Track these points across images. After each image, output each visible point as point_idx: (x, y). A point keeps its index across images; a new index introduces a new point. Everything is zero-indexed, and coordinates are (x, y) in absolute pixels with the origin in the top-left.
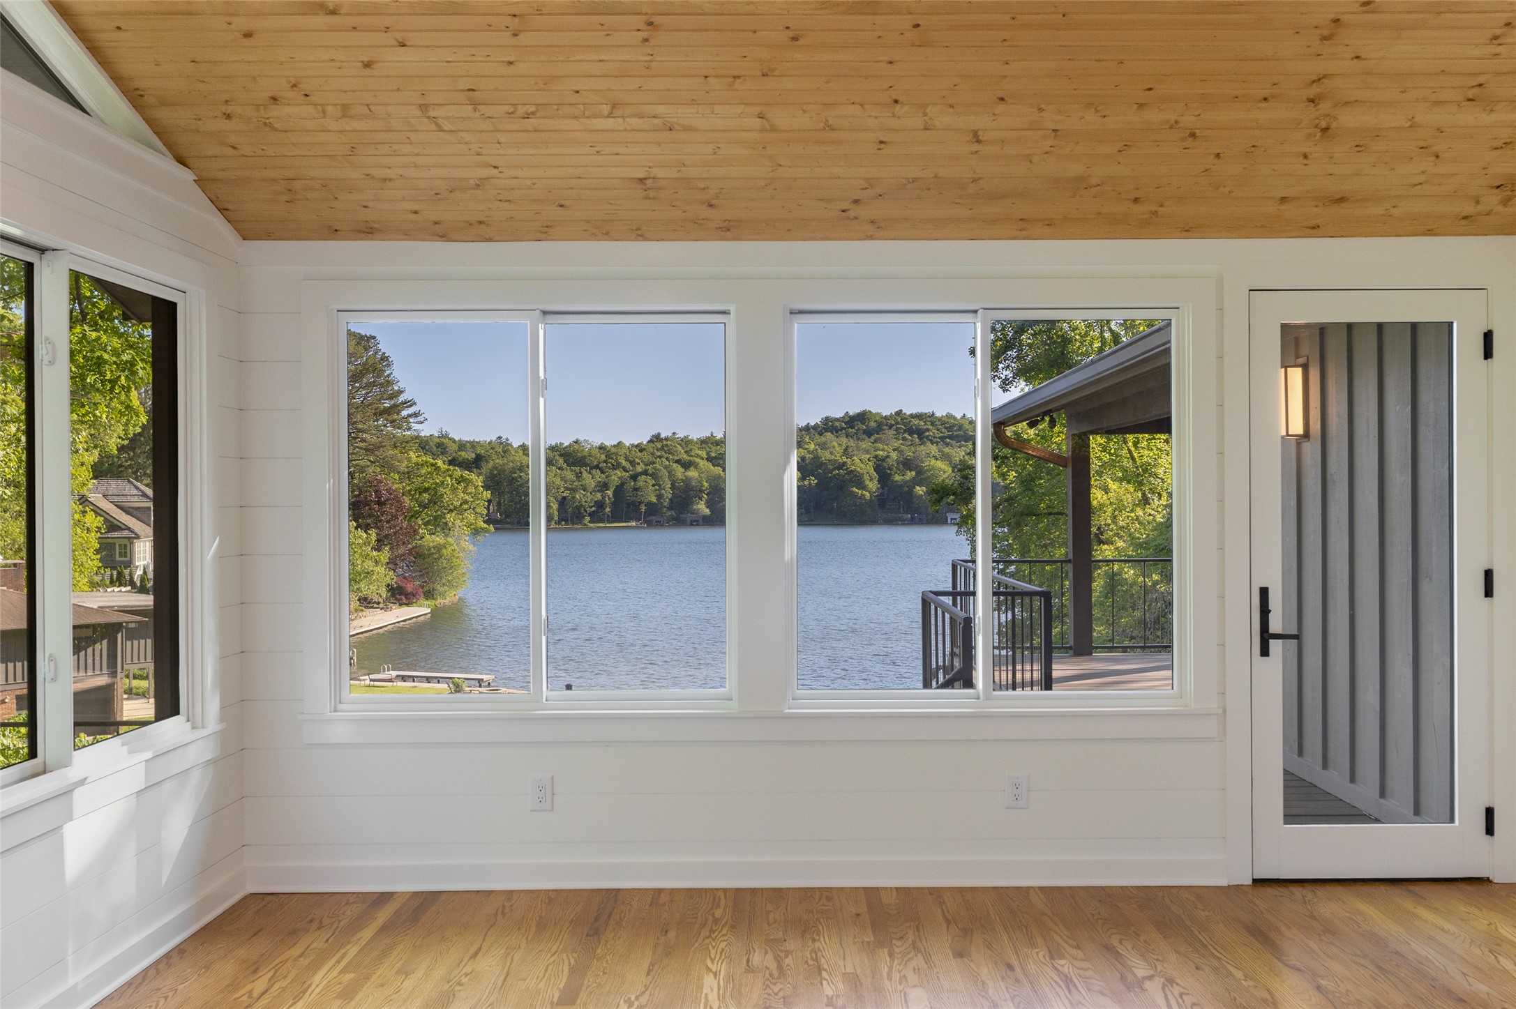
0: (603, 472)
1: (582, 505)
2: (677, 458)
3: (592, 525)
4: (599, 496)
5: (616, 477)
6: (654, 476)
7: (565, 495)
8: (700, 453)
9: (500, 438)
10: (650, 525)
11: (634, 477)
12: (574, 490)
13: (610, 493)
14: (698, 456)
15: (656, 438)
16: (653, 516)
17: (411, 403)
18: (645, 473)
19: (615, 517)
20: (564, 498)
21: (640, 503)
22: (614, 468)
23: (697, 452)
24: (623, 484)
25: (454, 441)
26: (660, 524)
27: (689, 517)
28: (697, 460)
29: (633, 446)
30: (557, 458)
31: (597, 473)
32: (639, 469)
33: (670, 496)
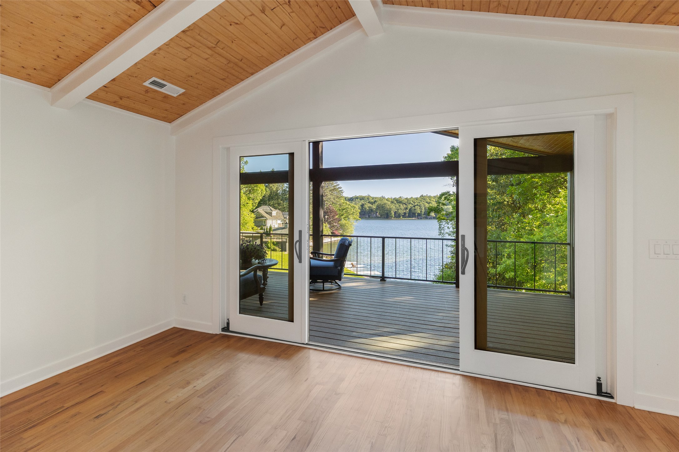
0: (406, 205)
1: (400, 214)
2: (426, 201)
3: (403, 219)
4: (405, 211)
5: (409, 206)
6: (420, 206)
7: (396, 211)
8: (433, 200)
9: (382, 196)
10: (418, 219)
11: (414, 206)
12: (398, 210)
13: (408, 210)
14: (433, 201)
15: (422, 196)
16: (419, 216)
17: (341, 188)
18: (417, 205)
19: (409, 216)
20: (396, 212)
21: (416, 213)
22: (409, 204)
23: (433, 199)
24: (411, 208)
25: (371, 197)
26: (421, 219)
27: (429, 217)
28: (432, 202)
29: (415, 198)
30: (395, 201)
31: (404, 205)
32: (416, 204)
33: (424, 211)
